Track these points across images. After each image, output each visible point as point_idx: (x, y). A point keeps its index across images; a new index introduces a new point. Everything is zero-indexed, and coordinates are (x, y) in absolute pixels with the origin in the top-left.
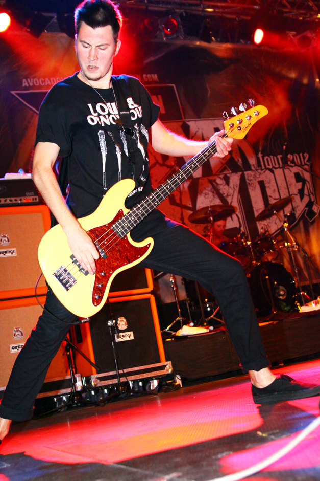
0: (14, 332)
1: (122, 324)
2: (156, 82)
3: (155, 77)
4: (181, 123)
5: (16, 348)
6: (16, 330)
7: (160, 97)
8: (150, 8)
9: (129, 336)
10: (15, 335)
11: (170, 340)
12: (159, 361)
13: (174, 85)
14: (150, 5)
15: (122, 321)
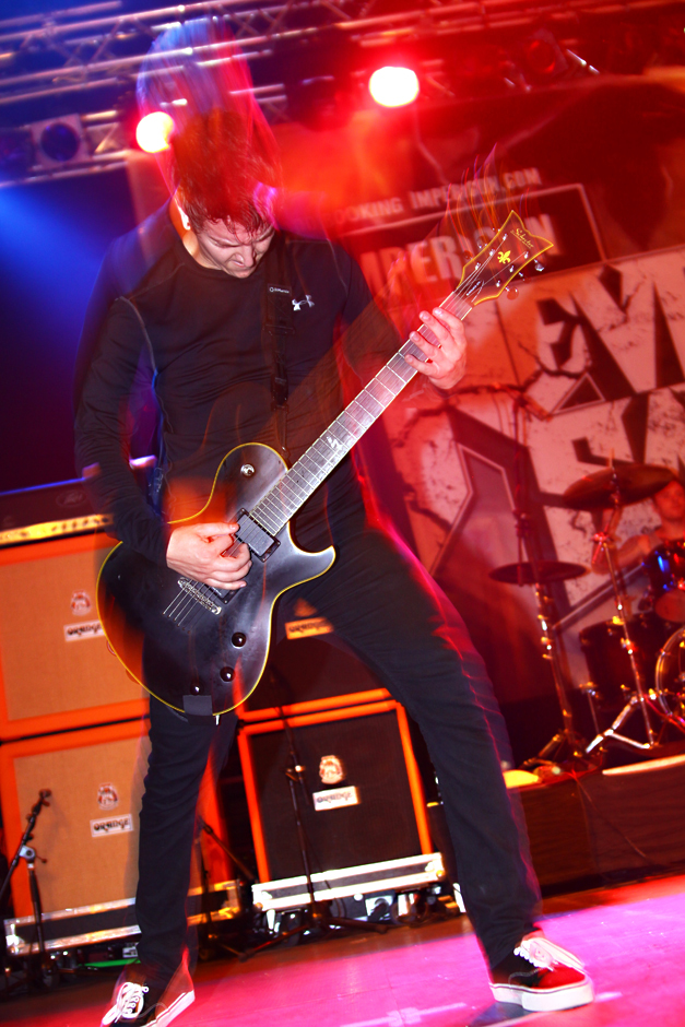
0: (99, 794)
1: (331, 769)
2: (536, 187)
3: (532, 176)
4: (598, 271)
5: (103, 827)
6: (102, 789)
7: (545, 219)
8: (493, 25)
9: (349, 797)
10: (100, 799)
11: (435, 804)
12: (420, 853)
13: (579, 186)
14: (492, 16)
15: (330, 764)
